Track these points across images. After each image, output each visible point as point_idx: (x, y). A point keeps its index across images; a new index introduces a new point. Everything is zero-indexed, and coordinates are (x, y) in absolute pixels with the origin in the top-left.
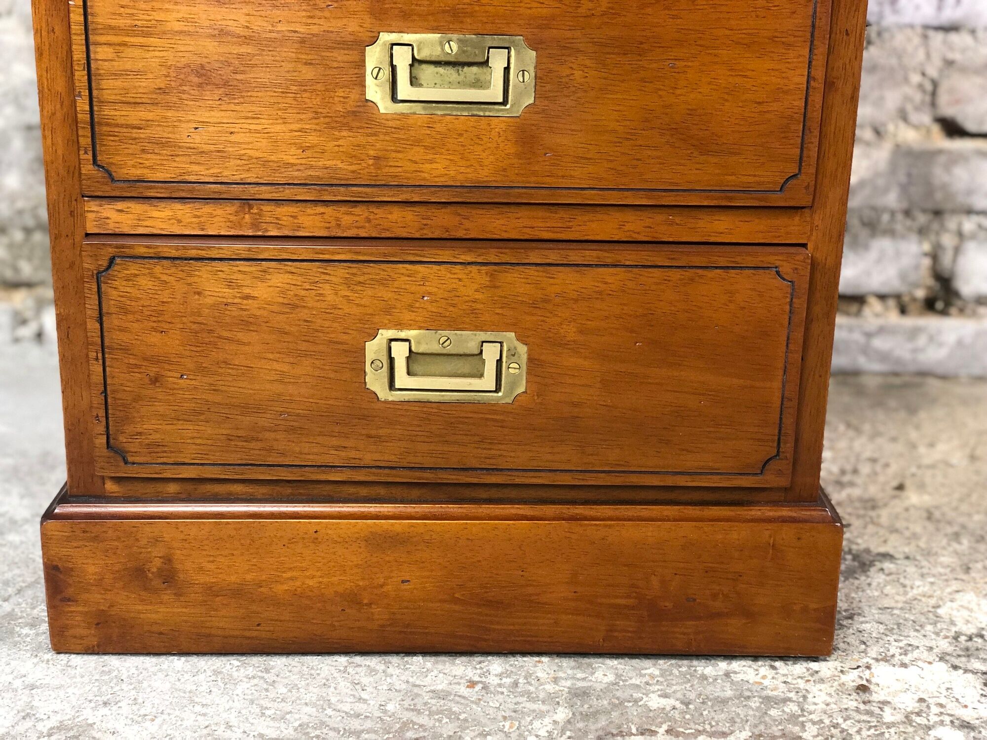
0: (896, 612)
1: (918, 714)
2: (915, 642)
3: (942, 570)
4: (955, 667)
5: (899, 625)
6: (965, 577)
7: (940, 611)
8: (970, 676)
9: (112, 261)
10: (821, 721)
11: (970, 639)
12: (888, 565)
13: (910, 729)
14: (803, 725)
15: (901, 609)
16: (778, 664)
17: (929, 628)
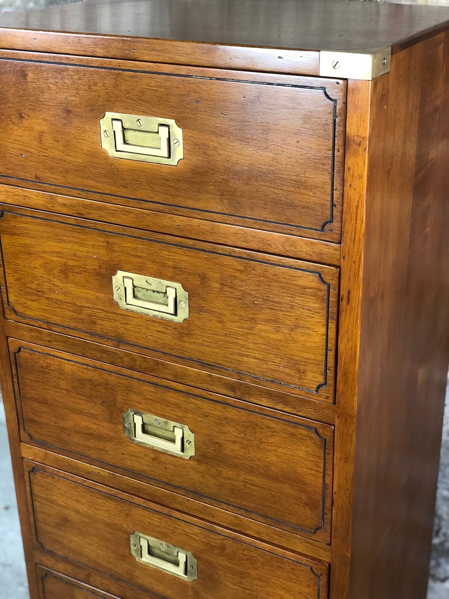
9: (46, 575)
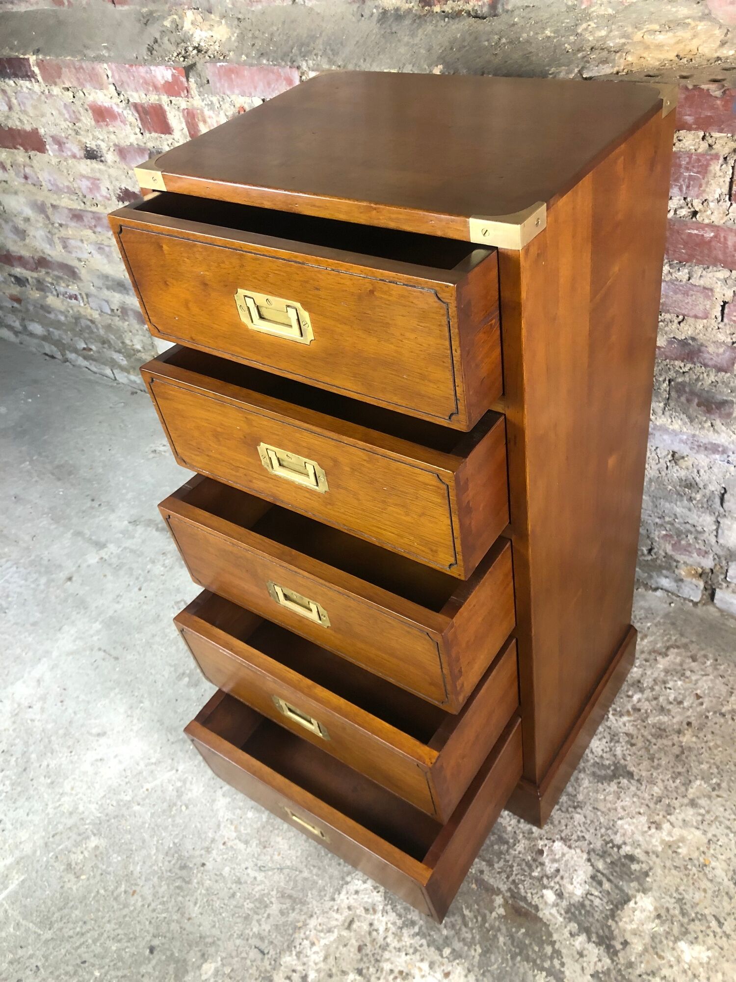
0: (599, 813)
1: (548, 878)
2: (587, 837)
3: (646, 795)
4: (589, 860)
5: (592, 822)
6: (652, 805)
7: (620, 822)
8: (591, 868)
10: (508, 861)
11: (612, 848)
12: (624, 781)
13: (538, 884)
14: (500, 859)
15: (603, 812)
16: (522, 820)
17: (603, 830)
